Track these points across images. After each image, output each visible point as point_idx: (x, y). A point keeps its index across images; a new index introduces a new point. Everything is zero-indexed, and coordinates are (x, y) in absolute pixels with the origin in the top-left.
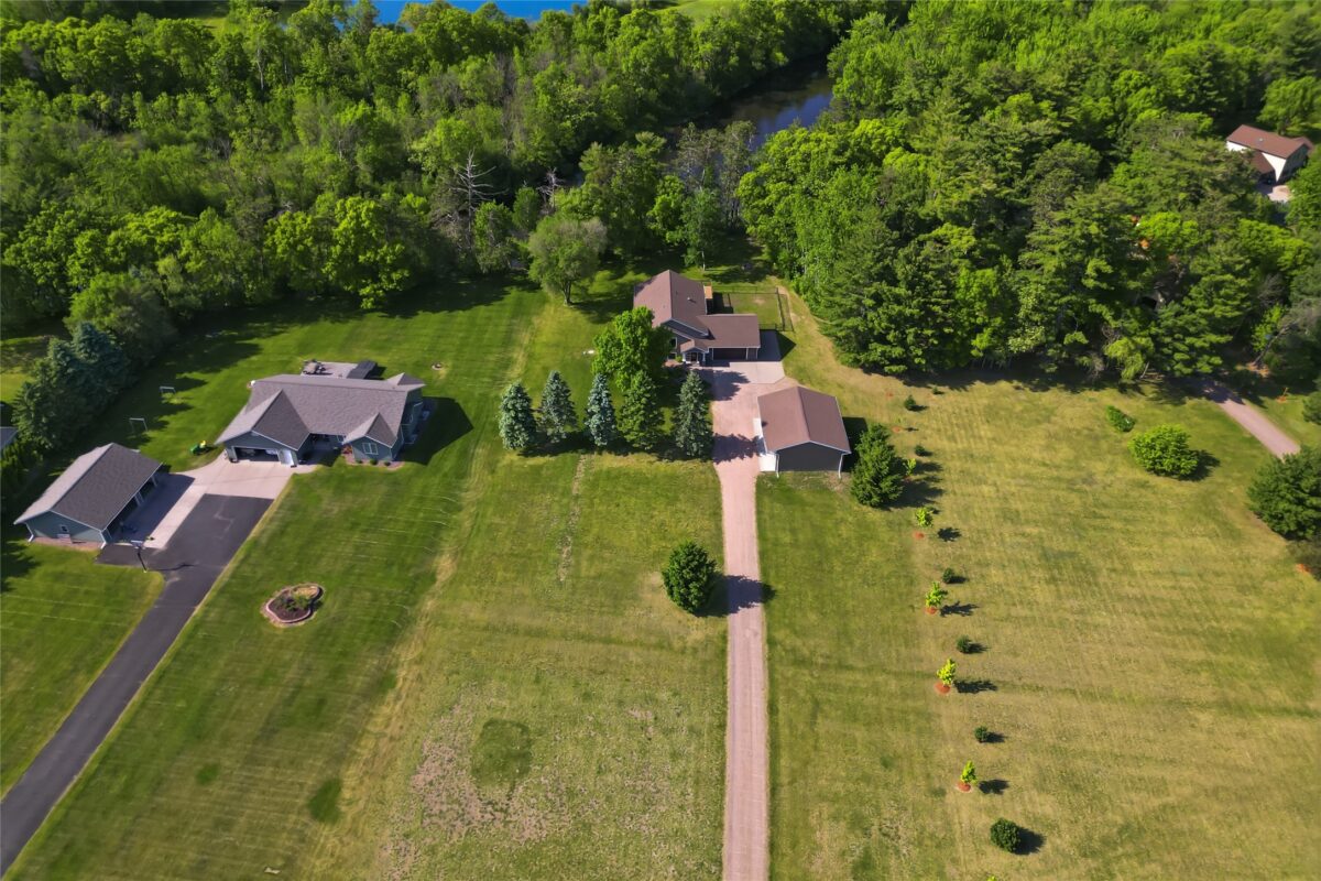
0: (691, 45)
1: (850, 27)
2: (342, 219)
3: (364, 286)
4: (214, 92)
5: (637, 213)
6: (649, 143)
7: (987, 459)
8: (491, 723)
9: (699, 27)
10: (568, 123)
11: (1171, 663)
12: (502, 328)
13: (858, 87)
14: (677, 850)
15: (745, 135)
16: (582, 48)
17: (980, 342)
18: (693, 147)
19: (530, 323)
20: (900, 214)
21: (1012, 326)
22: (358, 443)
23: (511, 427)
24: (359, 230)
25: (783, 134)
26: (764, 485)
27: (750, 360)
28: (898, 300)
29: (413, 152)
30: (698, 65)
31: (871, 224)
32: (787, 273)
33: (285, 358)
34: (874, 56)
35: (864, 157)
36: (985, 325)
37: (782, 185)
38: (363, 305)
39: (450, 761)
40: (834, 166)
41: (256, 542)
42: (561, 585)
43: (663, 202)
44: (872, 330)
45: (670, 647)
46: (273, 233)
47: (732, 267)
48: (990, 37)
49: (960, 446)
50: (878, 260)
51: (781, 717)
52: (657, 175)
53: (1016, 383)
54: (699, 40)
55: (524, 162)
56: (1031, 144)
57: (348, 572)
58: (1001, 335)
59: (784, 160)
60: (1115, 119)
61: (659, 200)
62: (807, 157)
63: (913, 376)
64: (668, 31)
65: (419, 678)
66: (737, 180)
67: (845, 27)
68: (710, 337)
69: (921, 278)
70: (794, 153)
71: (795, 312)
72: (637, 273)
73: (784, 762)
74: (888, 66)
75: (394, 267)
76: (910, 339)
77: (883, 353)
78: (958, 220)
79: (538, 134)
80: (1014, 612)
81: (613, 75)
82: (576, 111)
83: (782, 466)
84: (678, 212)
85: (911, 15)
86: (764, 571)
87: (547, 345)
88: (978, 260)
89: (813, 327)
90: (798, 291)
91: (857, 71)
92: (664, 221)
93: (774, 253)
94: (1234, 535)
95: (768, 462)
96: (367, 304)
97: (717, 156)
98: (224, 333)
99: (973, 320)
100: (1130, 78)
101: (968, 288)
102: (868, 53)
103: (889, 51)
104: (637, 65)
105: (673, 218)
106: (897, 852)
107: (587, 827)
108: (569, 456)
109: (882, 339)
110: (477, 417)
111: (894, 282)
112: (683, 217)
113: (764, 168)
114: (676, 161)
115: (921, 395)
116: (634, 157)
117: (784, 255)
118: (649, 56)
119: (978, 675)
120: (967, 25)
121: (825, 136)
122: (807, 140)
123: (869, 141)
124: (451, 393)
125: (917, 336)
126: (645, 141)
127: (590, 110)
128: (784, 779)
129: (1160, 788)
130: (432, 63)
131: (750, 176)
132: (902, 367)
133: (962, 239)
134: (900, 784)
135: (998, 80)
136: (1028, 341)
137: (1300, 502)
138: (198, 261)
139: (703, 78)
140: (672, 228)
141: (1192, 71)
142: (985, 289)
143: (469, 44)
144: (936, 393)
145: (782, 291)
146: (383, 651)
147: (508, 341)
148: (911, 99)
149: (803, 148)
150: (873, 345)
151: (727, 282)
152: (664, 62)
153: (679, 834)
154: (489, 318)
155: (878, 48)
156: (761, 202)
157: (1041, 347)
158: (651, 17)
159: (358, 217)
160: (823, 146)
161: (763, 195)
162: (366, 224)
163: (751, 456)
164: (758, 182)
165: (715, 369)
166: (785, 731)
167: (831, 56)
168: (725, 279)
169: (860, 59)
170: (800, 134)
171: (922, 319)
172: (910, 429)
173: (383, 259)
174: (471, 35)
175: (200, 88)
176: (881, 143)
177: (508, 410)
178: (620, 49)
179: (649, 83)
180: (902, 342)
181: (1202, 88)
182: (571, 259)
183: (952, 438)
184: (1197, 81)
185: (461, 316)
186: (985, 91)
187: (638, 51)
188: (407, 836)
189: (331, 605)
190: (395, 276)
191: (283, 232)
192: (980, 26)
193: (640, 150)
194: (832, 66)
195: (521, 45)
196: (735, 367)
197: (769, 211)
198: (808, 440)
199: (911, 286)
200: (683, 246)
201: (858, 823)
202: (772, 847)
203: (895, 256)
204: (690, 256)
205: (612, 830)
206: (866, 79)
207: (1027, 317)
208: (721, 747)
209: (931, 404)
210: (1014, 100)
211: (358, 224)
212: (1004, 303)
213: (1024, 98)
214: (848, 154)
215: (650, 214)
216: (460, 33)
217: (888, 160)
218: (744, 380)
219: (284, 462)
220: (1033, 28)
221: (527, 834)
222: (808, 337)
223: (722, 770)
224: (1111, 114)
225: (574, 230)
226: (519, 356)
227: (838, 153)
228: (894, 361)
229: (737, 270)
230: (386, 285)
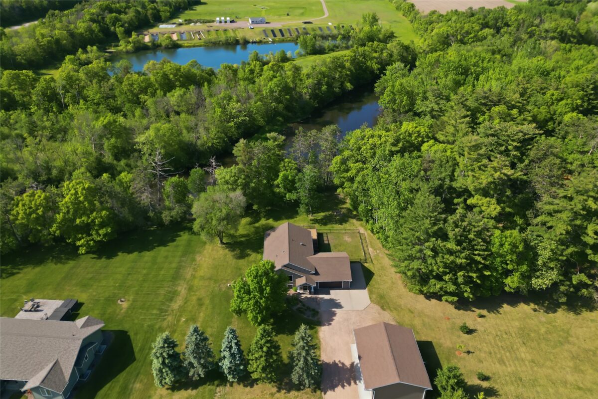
0: (301, 80)
1: (386, 70)
2: (67, 194)
3: (80, 239)
4: (33, 109)
5: (268, 182)
6: (275, 139)
9: (305, 71)
10: (232, 124)
12: (174, 265)
13: (393, 101)
15: (334, 133)
16: (241, 82)
17: (511, 282)
18: (301, 141)
19: (194, 260)
20: (441, 186)
21: (534, 269)
22: (34, 390)
23: (160, 371)
24: (76, 203)
25: (357, 132)
27: (344, 289)
28: (450, 252)
29: (137, 143)
30: (305, 90)
31: (425, 200)
32: (364, 219)
34: (401, 84)
35: (411, 147)
36: (515, 270)
37: (360, 165)
38: (80, 252)
40: (392, 153)
43: (284, 175)
44: (432, 271)
46: (17, 206)
47: (327, 213)
48: (462, 74)
49: (509, 369)
50: (435, 224)
52: (280, 159)
53: (532, 306)
54: (305, 78)
55: (206, 147)
56: (525, 140)
58: (526, 277)
59: (359, 149)
60: (551, 119)
61: (281, 174)
62: (374, 147)
63: (462, 304)
64: (289, 73)
66: (330, 160)
67: (382, 70)
68: (317, 273)
69: (466, 237)
70: (365, 144)
71: (372, 247)
72: (268, 219)
74: (409, 89)
75: (101, 226)
76: (461, 280)
77: (441, 288)
78: (485, 193)
79: (213, 131)
81: (259, 97)
82: (237, 117)
84: (293, 182)
85: (417, 63)
87: (202, 278)
88: (505, 220)
89: (387, 262)
90: (372, 231)
91: (393, 93)
92: (285, 188)
93: (355, 205)
96: (82, 250)
97: (317, 146)
99: (505, 266)
100: (553, 95)
101: (502, 245)
102: (398, 83)
103: (411, 81)
104: (272, 91)
105: (291, 185)
108: (207, 388)
109: (439, 278)
110: (142, 349)
111: (445, 237)
112: (297, 185)
113: (347, 153)
114: (292, 150)
115: (470, 318)
116: (265, 148)
117: (361, 208)
118: (278, 87)
120: (449, 68)
121: (384, 133)
122: (372, 136)
123: (410, 135)
124: (126, 327)
125: (465, 277)
126: (272, 138)
127: (245, 116)
130: (158, 92)
131: (338, 158)
132: (456, 299)
133: (493, 208)
135: (485, 98)
136: (546, 281)
139: (308, 97)
140: (290, 191)
141: (583, 90)
142: (514, 246)
143: (180, 81)
144: (481, 316)
145: (362, 231)
147: (176, 277)
148: (433, 110)
149: (371, 141)
150: (433, 281)
151: (325, 224)
152: (286, 89)
154: (166, 257)
155: (404, 81)
156: (345, 175)
157: (555, 285)
158: (280, 66)
159: (76, 193)
160: (383, 139)
161: (347, 171)
162: (81, 199)
163: (349, 384)
164: (344, 162)
165: (321, 296)
167: (376, 85)
168: (324, 222)
169: (393, 86)
170: (368, 132)
171: (469, 265)
172: (469, 352)
173: (93, 221)
174: (181, 76)
175: (25, 107)
176: (419, 136)
177: (158, 358)
178: (262, 83)
179: (278, 100)
180: (454, 281)
181: (589, 99)
182: (221, 219)
183: (502, 361)
184: (586, 95)
185: (148, 255)
186: (477, 104)
187: (272, 84)
190: (102, 232)
191: (23, 205)
192: (456, 69)
193: (270, 143)
194: (377, 90)
195: (210, 82)
196: (335, 294)
197: (352, 180)
198: (397, 381)
199: (459, 243)
200: (297, 203)
203: (445, 221)
204: (302, 209)
206: (397, 97)
207: (544, 264)
209: (478, 327)
210: (496, 109)
211: (76, 198)
212: (528, 255)
213: (501, 108)
214: (400, 145)
215: (276, 183)
216: (175, 75)
217: (424, 147)
218: (339, 306)
220: (484, 70)
222: (383, 268)
224: (549, 116)
225: (224, 200)
226: (182, 289)
227: (394, 145)
228: (449, 293)
229: (331, 216)
230: (95, 238)
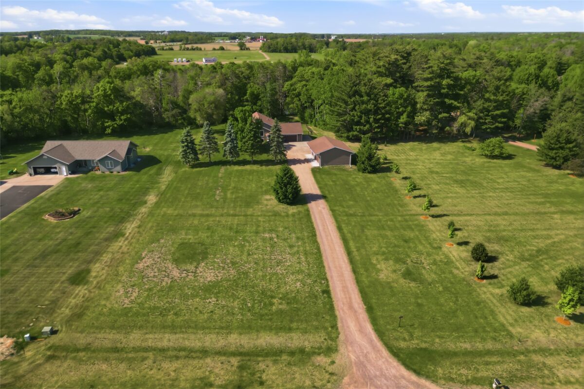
3: (107, 122)
7: (416, 160)
8: (183, 243)
14: (300, 277)
17: (403, 118)
21: (415, 111)
22: (102, 161)
24: (105, 96)
26: (314, 171)
27: (299, 141)
28: (363, 102)
32: (310, 122)
36: (404, 112)
38: (106, 132)
39: (160, 257)
41: (42, 198)
42: (218, 201)
43: (251, 92)
44: (353, 120)
45: (280, 215)
46: (61, 98)
49: (402, 157)
51: (345, 231)
52: (246, 84)
57: (97, 202)
58: (411, 116)
59: (303, 76)
61: (249, 92)
62: (313, 73)
63: (375, 138)
65: (139, 232)
66: (283, 85)
69: (373, 92)
70: (307, 73)
71: (316, 131)
73: (352, 244)
75: (122, 113)
76: (371, 120)
77: (360, 130)
80: (449, 195)
83: (322, 164)
84: (258, 95)
86: (322, 192)
89: (325, 133)
90: (315, 126)
93: (302, 115)
95: (316, 164)
96: (109, 131)
99: (398, 110)
101: (394, 96)
106: (424, 268)
107: (246, 274)
108: (215, 167)
109: (358, 123)
110: (166, 160)
112: (260, 97)
113: (294, 79)
115: (379, 147)
119: (440, 213)
122: (311, 69)
124: (152, 154)
125: (374, 119)
128: (353, 249)
129: (549, 237)
131: (289, 83)
132: (370, 135)
133: (387, 81)
134: (416, 247)
136: (424, 118)
142: (401, 95)
145: (308, 127)
146: (117, 225)
150: (355, 127)
153: (300, 272)
156: (294, 92)
157: (428, 122)
159: (105, 90)
161: (295, 89)
162: (109, 93)
164: (292, 85)
166: (349, 236)
171: (376, 111)
173: (117, 109)
180: (368, 122)
183: (398, 156)
185: (156, 137)
188: (133, 286)
189: (85, 214)
190: (122, 117)
196: (292, 143)
198: (333, 147)
201: (398, 260)
202: (354, 271)
205: (260, 273)
207: (421, 108)
208: (316, 242)
209: (385, 149)
211: (105, 93)
218: (294, 146)
219: (61, 174)
221: (209, 279)
222: (322, 134)
223: (318, 249)
227: (326, 69)
228: (364, 133)
230: (119, 122)
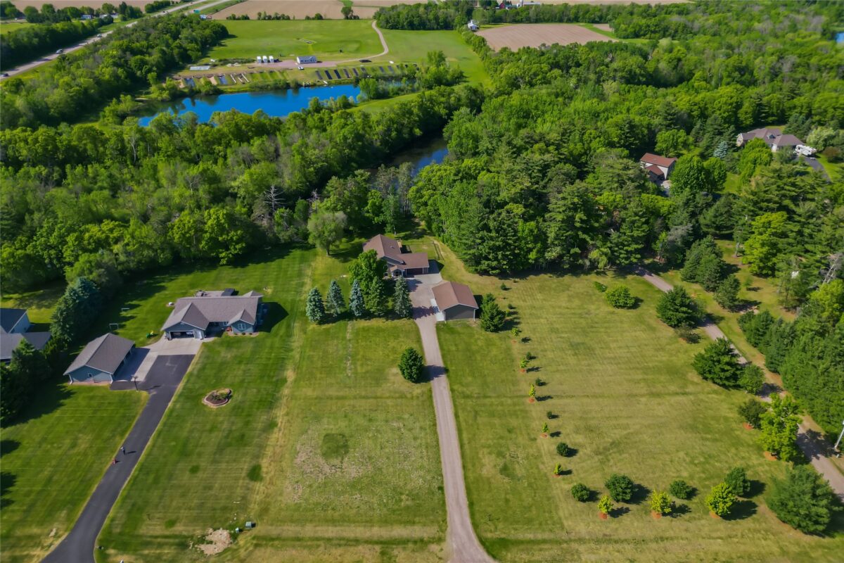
0: (370, 127)
1: (453, 115)
2: (208, 220)
3: (221, 253)
4: (108, 163)
5: (360, 209)
6: (362, 175)
7: (541, 308)
8: (327, 435)
9: (374, 118)
10: (312, 169)
11: (629, 381)
12: (296, 269)
13: (460, 145)
14: (422, 473)
15: (409, 169)
16: (314, 130)
17: (532, 256)
18: (383, 176)
19: (310, 265)
20: (488, 201)
21: (545, 247)
22: (235, 324)
23: (313, 311)
24: (219, 224)
25: (427, 167)
26: (439, 328)
27: (424, 274)
28: (492, 238)
29: (232, 187)
30: (376, 137)
31: (475, 205)
32: (437, 234)
33: (183, 291)
34: (466, 129)
35: (469, 176)
36: (534, 248)
37: (431, 192)
38: (221, 263)
39: (311, 452)
40: (455, 181)
41: (191, 374)
42: (349, 377)
43: (372, 202)
44: (481, 254)
45: (406, 397)
46: (172, 229)
47: (407, 233)
48: (524, 117)
49: (528, 303)
50: (481, 221)
51: (461, 419)
52: (367, 190)
53: (549, 275)
54: (375, 124)
55: (292, 190)
56: (545, 165)
57: (243, 381)
58: (542, 252)
59: (430, 180)
60: (585, 153)
61: (370, 202)
62: (441, 178)
63: (503, 275)
64: (359, 121)
65: (288, 421)
66: (407, 191)
67: (450, 115)
68: (404, 264)
69: (502, 228)
70: (434, 176)
71: (444, 251)
72: (360, 238)
73: (465, 435)
74: (474, 133)
75: (237, 243)
76: (500, 257)
77: (488, 265)
78: (514, 200)
79: (298, 175)
80: (559, 368)
81: (333, 144)
82: (317, 163)
83: (447, 318)
84: (380, 207)
85: (483, 108)
86: (445, 362)
87: (321, 275)
88: (526, 218)
89: (453, 257)
90: (443, 242)
91: (459, 136)
92: (373, 213)
93: (429, 225)
94: (653, 329)
95: (440, 317)
96: (224, 262)
97: (396, 180)
98: (145, 282)
99: (527, 246)
100: (591, 134)
101: (523, 231)
102: (463, 128)
103: (476, 126)
104: (345, 138)
105: (378, 210)
106: (518, 463)
107: (380, 469)
108: (342, 323)
109: (487, 258)
110: (292, 309)
111: (490, 231)
112: (383, 209)
113: (420, 184)
114: (376, 183)
115: (508, 283)
116: (356, 182)
117: (434, 226)
118: (351, 133)
119: (547, 394)
120: (511, 112)
121: (449, 167)
122: (440, 170)
123: (469, 169)
124: (276, 300)
125: (503, 255)
126: (360, 174)
127: (323, 162)
128: (466, 441)
129: (626, 427)
130: (232, 142)
131: (414, 188)
132: (498, 271)
133: (519, 209)
134: (516, 438)
135: (528, 138)
136: (554, 254)
137: (677, 310)
138: (134, 245)
139: (379, 144)
140: (378, 216)
141: (621, 129)
142: (531, 231)
143: (252, 131)
144: (515, 282)
145: (436, 242)
146: (268, 412)
147: (300, 274)
148: (488, 148)
149: (438, 174)
150: (483, 262)
151: (407, 239)
152: (359, 137)
153: (422, 467)
154: (288, 265)
155: (468, 125)
156: (420, 200)
157: (561, 257)
158: (348, 114)
159: (218, 218)
160: (448, 172)
161: (421, 197)
162: (223, 221)
164: (418, 191)
165: (409, 279)
166: (463, 424)
167: (444, 130)
168: (406, 238)
169: (459, 131)
170: (436, 167)
171: (504, 247)
172: (505, 298)
173: (232, 238)
174: (253, 126)
175: (100, 160)
176: (475, 170)
177: (311, 302)
178: (335, 131)
179: (351, 147)
180: (496, 259)
181: (626, 137)
182: (331, 232)
183: (524, 301)
184: (624, 134)
185: (274, 265)
186: (522, 143)
187: (346, 131)
188: (297, 482)
189: (237, 397)
190: (238, 247)
191: (179, 228)
192: (518, 112)
193: (358, 179)
194: (445, 135)
195: (279, 130)
196: (417, 277)
197: (426, 204)
198: (458, 304)
199: (497, 232)
200: (384, 224)
201: (500, 454)
202: (464, 467)
203: (488, 219)
204: (388, 228)
205: (391, 470)
206: (464, 141)
207: (552, 243)
208: (436, 433)
209: (513, 287)
210: (536, 146)
211: (218, 221)
212: (540, 237)
213: (542, 145)
214: (460, 175)
215: (366, 208)
216: (247, 125)
217: (480, 177)
218: (420, 282)
219: (197, 337)
220: (544, 112)
221: (353, 475)
222: (451, 262)
223: (437, 441)
224: (583, 151)
225: (331, 218)
226: (308, 281)
227: (455, 175)
228: (494, 268)
229: (410, 234)
230: (233, 251)
